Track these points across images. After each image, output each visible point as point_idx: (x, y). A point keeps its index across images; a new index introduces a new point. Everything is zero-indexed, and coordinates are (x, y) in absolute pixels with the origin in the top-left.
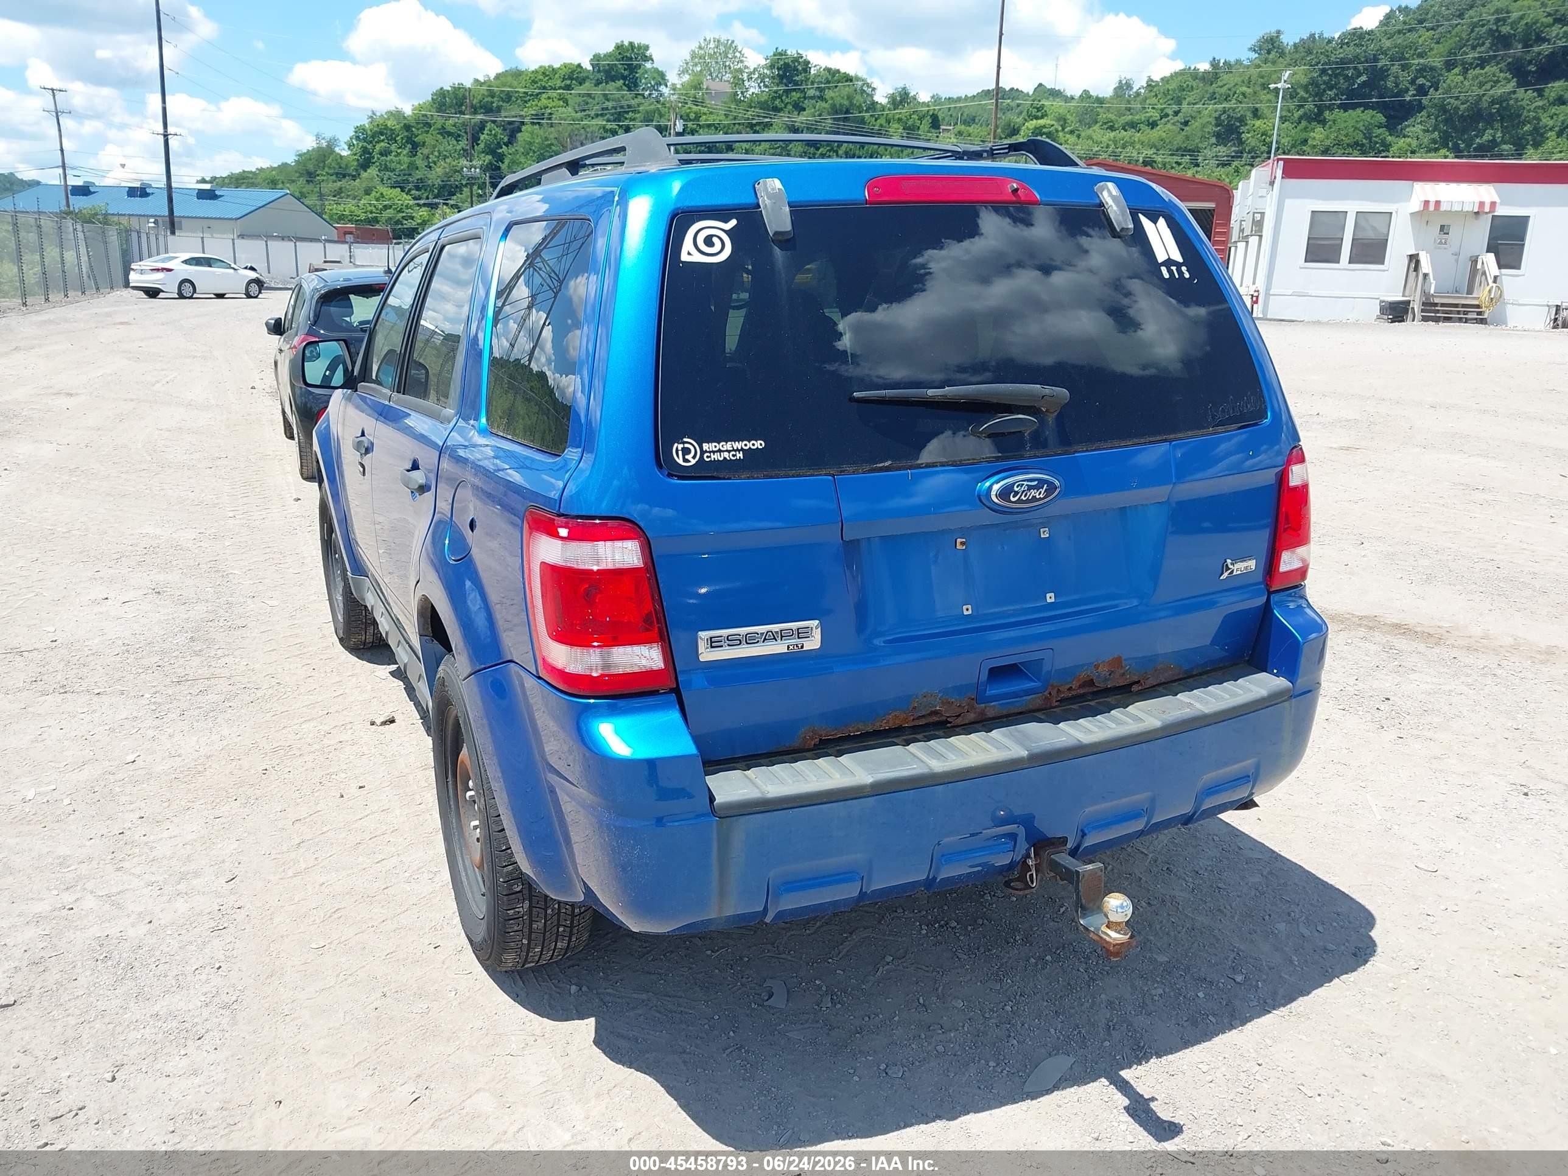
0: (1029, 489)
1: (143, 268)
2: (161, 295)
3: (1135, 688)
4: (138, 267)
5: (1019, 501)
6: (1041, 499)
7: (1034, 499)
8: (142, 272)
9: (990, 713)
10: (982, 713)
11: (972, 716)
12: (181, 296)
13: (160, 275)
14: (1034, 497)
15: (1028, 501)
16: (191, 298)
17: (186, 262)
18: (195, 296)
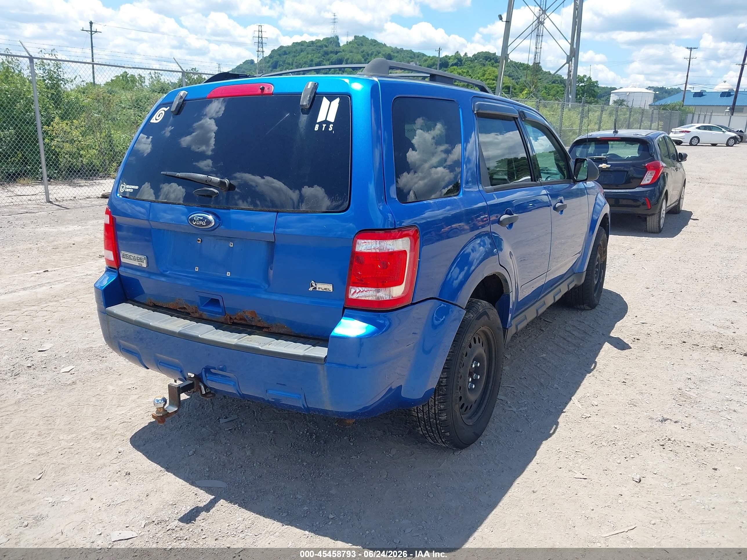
0: (199, 220)
1: (676, 131)
2: (683, 144)
3: (265, 330)
4: (674, 131)
5: (196, 224)
6: (204, 226)
7: (201, 225)
8: (675, 133)
9: (205, 317)
10: (201, 315)
11: (197, 315)
12: (691, 144)
13: (683, 134)
14: (202, 224)
15: (199, 225)
16: (696, 145)
17: (699, 128)
18: (698, 144)
